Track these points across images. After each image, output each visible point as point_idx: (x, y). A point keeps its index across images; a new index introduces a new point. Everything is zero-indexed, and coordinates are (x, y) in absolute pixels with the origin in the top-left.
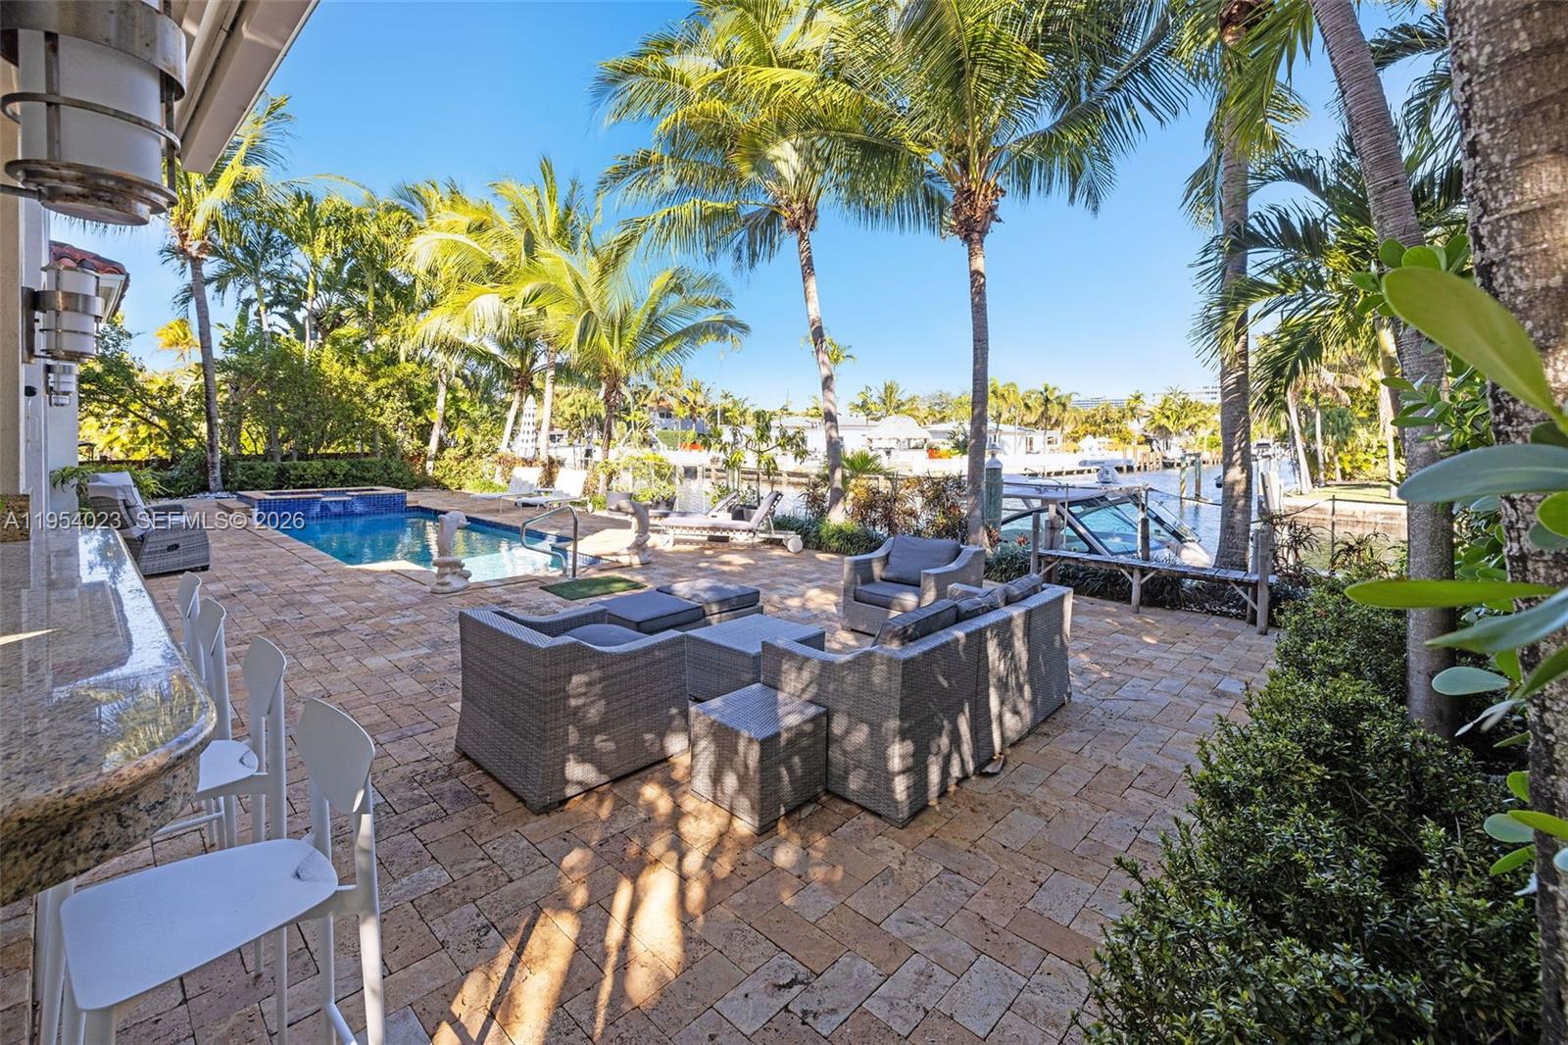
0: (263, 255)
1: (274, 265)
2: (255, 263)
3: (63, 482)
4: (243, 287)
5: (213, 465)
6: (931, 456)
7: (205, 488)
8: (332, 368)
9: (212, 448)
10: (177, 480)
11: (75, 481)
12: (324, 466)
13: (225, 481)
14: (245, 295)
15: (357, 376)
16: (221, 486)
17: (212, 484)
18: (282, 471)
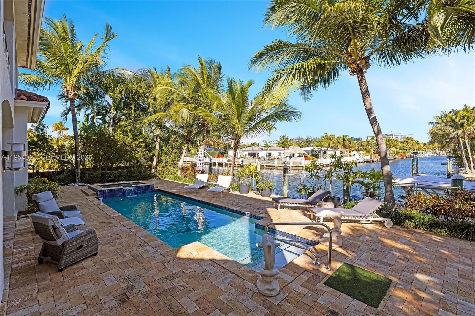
0: (95, 97)
1: (99, 101)
2: (92, 101)
3: (21, 192)
4: (87, 109)
5: (78, 173)
6: (306, 159)
7: (74, 181)
8: (120, 137)
9: (77, 167)
10: (64, 179)
11: (26, 191)
12: (118, 173)
13: (82, 179)
14: (88, 112)
15: (128, 140)
16: (80, 181)
17: (77, 180)
18: (103, 175)
